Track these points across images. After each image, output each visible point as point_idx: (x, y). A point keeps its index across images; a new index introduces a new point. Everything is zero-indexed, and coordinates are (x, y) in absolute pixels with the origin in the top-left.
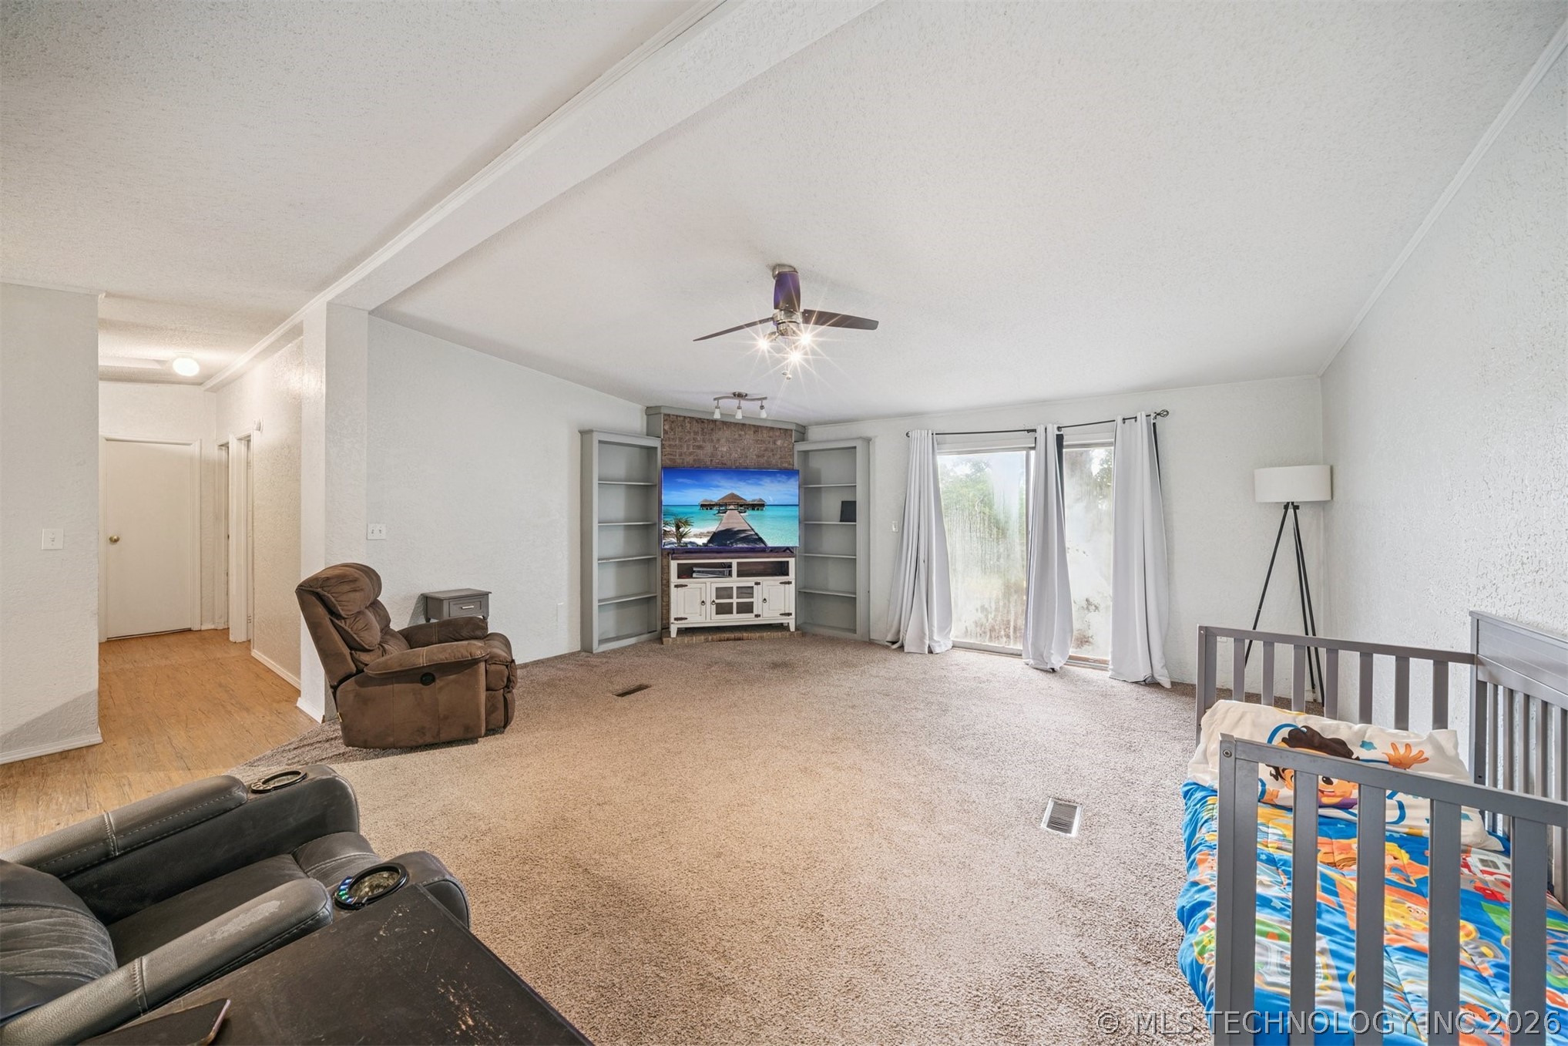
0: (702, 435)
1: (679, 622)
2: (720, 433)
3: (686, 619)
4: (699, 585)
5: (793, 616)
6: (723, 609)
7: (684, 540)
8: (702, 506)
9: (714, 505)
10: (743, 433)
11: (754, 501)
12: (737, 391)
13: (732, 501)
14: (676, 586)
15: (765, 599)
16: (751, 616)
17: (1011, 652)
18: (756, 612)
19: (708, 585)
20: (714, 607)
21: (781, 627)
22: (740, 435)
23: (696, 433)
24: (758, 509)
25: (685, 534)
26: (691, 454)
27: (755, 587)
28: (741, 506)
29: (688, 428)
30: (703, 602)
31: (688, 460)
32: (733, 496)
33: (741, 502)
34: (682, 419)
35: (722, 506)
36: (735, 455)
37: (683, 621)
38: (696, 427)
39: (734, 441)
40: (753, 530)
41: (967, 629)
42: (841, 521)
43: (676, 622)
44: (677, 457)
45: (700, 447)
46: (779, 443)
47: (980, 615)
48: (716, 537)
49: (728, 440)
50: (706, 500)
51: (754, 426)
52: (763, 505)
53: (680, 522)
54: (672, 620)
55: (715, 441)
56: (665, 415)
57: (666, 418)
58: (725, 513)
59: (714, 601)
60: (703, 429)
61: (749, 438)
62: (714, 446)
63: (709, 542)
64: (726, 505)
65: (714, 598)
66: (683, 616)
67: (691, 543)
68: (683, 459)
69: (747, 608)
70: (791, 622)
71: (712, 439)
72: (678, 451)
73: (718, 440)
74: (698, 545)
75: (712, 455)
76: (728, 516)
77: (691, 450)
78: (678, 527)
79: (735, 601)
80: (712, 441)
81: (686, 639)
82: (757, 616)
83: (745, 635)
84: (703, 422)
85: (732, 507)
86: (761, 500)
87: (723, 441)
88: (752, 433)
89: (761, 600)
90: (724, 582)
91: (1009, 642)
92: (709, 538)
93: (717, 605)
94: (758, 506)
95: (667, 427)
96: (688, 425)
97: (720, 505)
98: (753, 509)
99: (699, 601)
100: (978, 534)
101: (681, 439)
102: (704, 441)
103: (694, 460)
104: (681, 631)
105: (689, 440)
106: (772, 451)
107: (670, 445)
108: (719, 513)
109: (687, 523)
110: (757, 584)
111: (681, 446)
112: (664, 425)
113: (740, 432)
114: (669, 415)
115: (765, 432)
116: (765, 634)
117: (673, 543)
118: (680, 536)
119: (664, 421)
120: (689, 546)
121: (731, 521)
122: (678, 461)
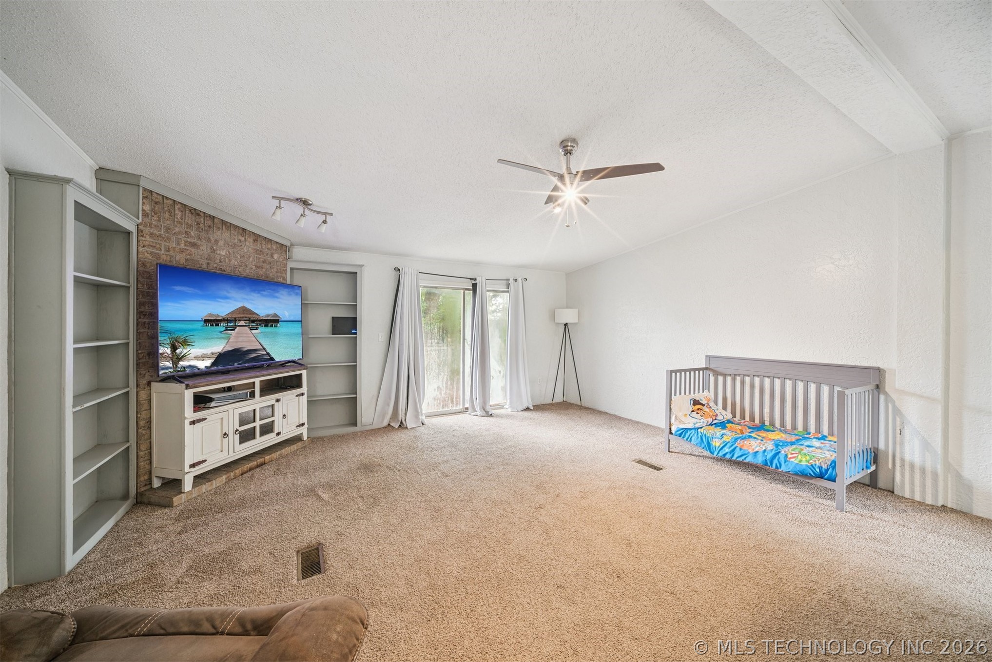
0: (198, 230)
1: (197, 468)
2: (219, 233)
3: (205, 461)
4: (220, 415)
5: (306, 426)
6: (246, 436)
7: (182, 363)
8: (206, 321)
9: (220, 321)
10: (243, 239)
11: (268, 316)
12: (304, 196)
13: (242, 316)
14: (193, 423)
15: (284, 415)
16: (273, 435)
17: (455, 412)
18: (276, 431)
19: (231, 412)
20: (237, 437)
21: (298, 439)
22: (240, 240)
23: (189, 226)
24: (272, 326)
25: (183, 357)
26: (182, 251)
27: (276, 404)
28: (253, 321)
29: (179, 217)
30: (225, 434)
31: (178, 258)
32: (244, 310)
33: (253, 317)
34: (170, 202)
35: (230, 322)
36: (234, 262)
37: (202, 466)
38: (190, 219)
39: (234, 246)
40: (264, 349)
41: (428, 403)
42: (333, 334)
43: (192, 469)
44: (163, 252)
45: (194, 245)
46: (276, 256)
47: (437, 393)
48: (221, 359)
49: (226, 244)
50: (211, 315)
51: (254, 234)
52: (277, 321)
53: (176, 341)
54: (187, 469)
55: (213, 241)
56: (145, 189)
57: (147, 194)
58: (234, 330)
59: (237, 430)
60: (198, 224)
61: (249, 246)
62: (212, 248)
63: (213, 364)
64: (235, 320)
65: (237, 426)
66: (201, 459)
67: (190, 366)
68: (171, 256)
69: (267, 429)
70: (304, 431)
71: (209, 239)
72: (163, 243)
73: (217, 241)
74: (199, 369)
75: (209, 258)
76: (238, 334)
77: (182, 246)
78: (174, 348)
79: (258, 424)
80: (209, 240)
81: (205, 488)
82: (278, 434)
83: (267, 458)
84: (199, 215)
85: (242, 323)
86: (275, 315)
87: (221, 243)
88: (252, 241)
89: (281, 416)
90: (247, 407)
91: (454, 406)
92: (213, 360)
93: (240, 432)
94: (271, 322)
95: (147, 208)
96: (179, 214)
97: (228, 321)
98: (266, 326)
99: (219, 435)
100: (436, 341)
101: (167, 229)
102: (199, 238)
103: (187, 260)
104: (199, 479)
105: (180, 233)
106: (270, 263)
107: (152, 234)
108: (227, 330)
109: (185, 343)
110: (278, 401)
111: (169, 239)
112: (143, 203)
113: (240, 238)
114: (151, 192)
115: (264, 242)
116: (283, 451)
117: (167, 368)
118: (176, 359)
119: (144, 198)
120: (188, 370)
121: (241, 339)
122: (164, 257)
